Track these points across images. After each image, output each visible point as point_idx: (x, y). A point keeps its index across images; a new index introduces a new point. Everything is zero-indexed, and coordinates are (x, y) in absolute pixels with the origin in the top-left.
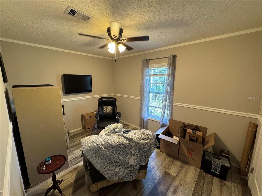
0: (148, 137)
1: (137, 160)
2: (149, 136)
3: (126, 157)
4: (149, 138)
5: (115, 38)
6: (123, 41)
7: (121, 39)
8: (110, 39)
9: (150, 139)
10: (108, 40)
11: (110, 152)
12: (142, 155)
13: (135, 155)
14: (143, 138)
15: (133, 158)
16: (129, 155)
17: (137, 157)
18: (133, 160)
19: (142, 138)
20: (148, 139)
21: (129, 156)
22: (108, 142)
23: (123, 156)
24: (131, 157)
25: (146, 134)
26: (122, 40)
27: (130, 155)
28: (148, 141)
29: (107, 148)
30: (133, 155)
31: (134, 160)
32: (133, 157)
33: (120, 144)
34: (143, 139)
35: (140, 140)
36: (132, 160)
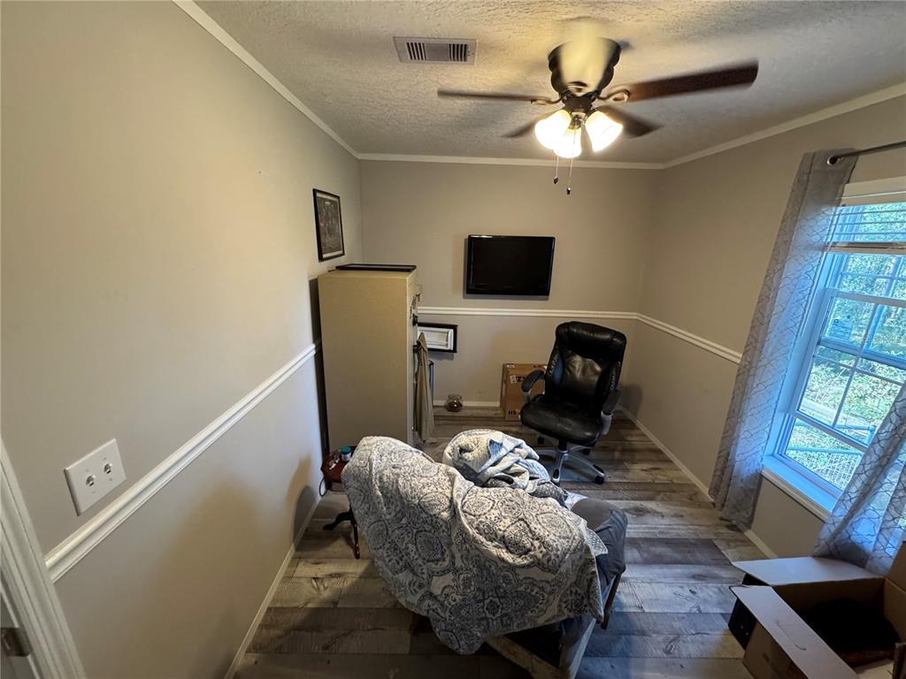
0: (528, 546)
1: (458, 598)
2: (537, 543)
3: (428, 561)
4: (529, 550)
5: (580, 90)
6: (616, 99)
7: (604, 93)
8: (555, 95)
9: (532, 557)
10: (549, 102)
11: (390, 514)
12: (484, 596)
13: (462, 577)
14: (504, 537)
15: (449, 578)
16: (444, 560)
17: (465, 587)
18: (445, 588)
19: (501, 532)
20: (526, 553)
21: (440, 563)
22: (397, 482)
23: (420, 550)
24: (444, 572)
25: (531, 531)
26: (609, 97)
27: (446, 564)
28: (519, 560)
29: (389, 495)
30: (456, 571)
31: (446, 591)
32: (450, 576)
33: (422, 508)
34: (504, 543)
35: (492, 535)
36: (443, 585)
